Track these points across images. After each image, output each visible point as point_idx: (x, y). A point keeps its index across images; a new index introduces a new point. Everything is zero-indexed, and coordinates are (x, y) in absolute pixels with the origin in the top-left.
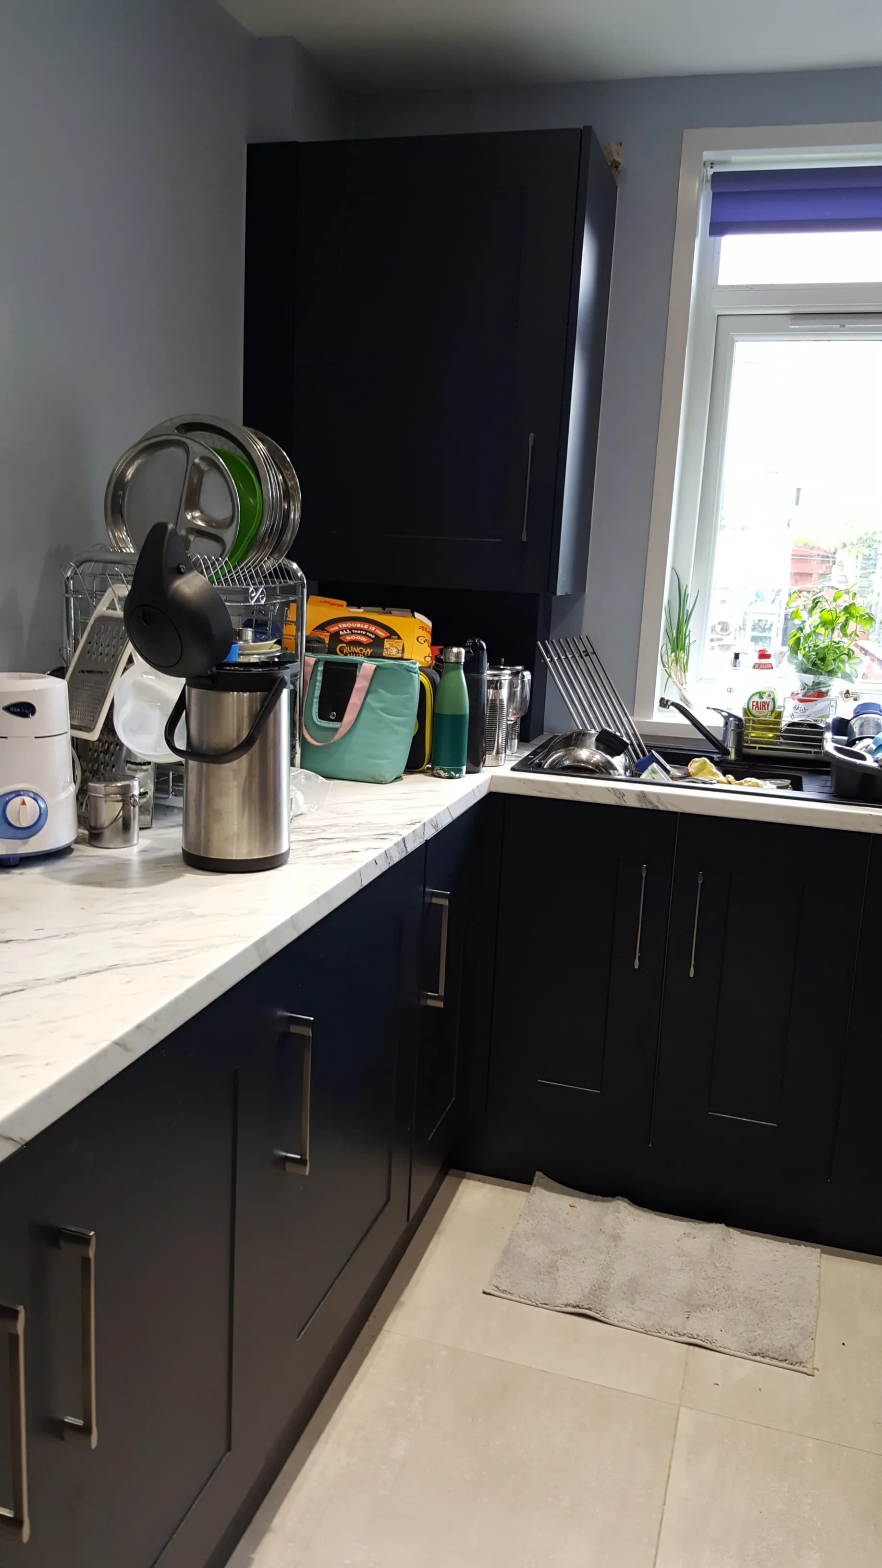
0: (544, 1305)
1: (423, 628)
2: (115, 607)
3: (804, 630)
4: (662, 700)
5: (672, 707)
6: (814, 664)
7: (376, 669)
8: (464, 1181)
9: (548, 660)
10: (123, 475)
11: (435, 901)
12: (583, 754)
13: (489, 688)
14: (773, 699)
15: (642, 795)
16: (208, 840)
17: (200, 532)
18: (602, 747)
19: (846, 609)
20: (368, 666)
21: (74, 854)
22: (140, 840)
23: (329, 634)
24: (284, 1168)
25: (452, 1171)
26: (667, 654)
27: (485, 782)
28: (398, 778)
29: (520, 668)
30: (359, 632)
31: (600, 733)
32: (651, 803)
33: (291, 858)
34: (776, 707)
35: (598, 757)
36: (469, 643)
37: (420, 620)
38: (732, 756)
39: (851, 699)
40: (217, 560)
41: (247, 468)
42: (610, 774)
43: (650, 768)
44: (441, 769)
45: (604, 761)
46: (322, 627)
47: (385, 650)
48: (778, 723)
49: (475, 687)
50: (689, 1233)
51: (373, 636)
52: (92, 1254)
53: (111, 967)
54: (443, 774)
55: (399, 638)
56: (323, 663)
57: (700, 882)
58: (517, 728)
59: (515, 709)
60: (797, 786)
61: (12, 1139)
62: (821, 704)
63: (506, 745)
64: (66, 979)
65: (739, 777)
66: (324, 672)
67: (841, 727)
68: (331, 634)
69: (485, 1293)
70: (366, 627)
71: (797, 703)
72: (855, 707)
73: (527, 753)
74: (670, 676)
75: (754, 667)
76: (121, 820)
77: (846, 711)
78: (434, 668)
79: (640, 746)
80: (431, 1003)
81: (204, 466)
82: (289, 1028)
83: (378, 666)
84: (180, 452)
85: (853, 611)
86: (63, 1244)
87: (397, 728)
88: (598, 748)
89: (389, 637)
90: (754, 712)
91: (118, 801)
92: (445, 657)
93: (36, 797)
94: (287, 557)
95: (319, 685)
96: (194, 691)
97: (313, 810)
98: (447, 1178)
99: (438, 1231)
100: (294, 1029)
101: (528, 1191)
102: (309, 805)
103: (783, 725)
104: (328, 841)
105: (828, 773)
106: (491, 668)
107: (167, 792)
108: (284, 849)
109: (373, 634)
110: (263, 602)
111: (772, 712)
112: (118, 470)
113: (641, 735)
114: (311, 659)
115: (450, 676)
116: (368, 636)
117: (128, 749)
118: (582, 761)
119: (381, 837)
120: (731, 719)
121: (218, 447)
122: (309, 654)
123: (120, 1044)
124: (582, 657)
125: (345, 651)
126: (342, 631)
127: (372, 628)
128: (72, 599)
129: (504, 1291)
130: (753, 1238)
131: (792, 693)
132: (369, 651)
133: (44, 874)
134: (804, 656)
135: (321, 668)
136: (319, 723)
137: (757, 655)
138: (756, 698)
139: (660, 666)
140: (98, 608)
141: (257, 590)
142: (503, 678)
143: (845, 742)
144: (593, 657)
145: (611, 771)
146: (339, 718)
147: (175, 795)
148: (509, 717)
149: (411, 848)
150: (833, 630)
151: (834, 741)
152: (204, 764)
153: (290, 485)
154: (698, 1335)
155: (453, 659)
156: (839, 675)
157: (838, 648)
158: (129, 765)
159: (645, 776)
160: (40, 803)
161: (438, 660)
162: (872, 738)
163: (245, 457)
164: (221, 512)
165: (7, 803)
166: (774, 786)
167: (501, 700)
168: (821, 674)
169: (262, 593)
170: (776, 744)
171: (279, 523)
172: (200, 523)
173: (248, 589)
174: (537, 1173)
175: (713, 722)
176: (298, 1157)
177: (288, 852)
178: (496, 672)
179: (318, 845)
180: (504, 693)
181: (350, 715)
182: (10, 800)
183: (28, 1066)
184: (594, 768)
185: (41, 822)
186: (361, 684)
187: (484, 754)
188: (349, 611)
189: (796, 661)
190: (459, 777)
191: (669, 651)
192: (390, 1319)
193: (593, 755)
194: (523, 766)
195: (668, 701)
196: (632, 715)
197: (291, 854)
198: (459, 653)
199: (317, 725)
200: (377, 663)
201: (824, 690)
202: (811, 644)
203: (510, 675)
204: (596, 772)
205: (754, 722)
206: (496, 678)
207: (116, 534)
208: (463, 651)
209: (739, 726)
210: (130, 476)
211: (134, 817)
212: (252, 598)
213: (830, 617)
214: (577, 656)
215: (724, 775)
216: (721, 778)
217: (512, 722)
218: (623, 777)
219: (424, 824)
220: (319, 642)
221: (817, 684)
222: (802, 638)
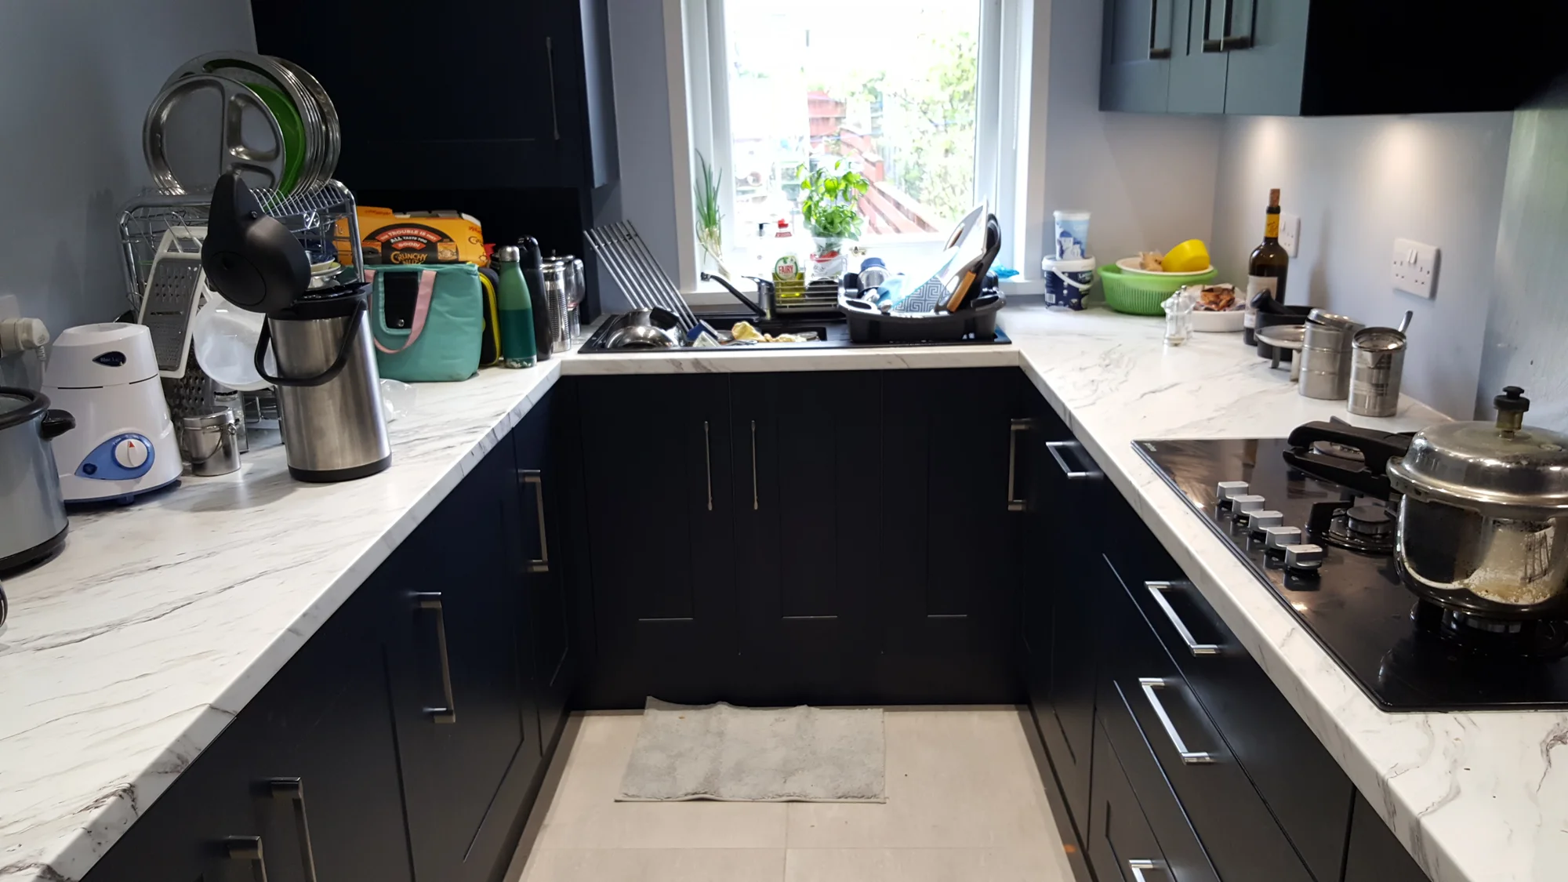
0: (668, 799)
1: (473, 228)
2: (175, 247)
3: (813, 199)
4: (702, 274)
5: (711, 280)
6: (825, 228)
7: (436, 275)
8: (585, 718)
9: (596, 247)
10: (158, 116)
11: (528, 480)
12: (640, 331)
13: (546, 280)
14: (795, 263)
15: (696, 362)
16: (313, 455)
17: (245, 166)
18: (656, 323)
19: (845, 177)
20: (428, 273)
21: (183, 486)
22: (242, 464)
23: (380, 243)
24: (433, 721)
25: (573, 713)
26: (702, 229)
27: (557, 366)
28: (474, 375)
29: (571, 257)
30: (410, 238)
31: (654, 310)
32: (705, 368)
33: (393, 461)
34: (799, 269)
35: (653, 332)
36: (521, 241)
37: (470, 222)
38: (768, 317)
39: (860, 254)
40: (269, 191)
41: (281, 97)
42: (666, 346)
43: (700, 336)
44: (514, 361)
45: (659, 335)
46: (372, 237)
47: (439, 254)
48: (802, 284)
49: (533, 281)
50: (779, 718)
51: (425, 241)
52: (301, 795)
53: (261, 574)
54: (515, 364)
55: (451, 240)
56: (383, 274)
57: (753, 429)
58: (577, 312)
59: (573, 296)
60: (823, 337)
61: (227, 712)
62: (834, 262)
63: (570, 331)
64: (225, 589)
65: (774, 335)
66: (386, 282)
67: (852, 281)
68: (382, 243)
69: (616, 801)
70: (416, 232)
71: (816, 263)
72: (862, 261)
73: (589, 335)
74: (707, 249)
75: (776, 236)
76: (222, 449)
77: (854, 268)
78: (491, 267)
79: (689, 316)
80: (536, 569)
81: (240, 103)
82: (420, 605)
83: (438, 273)
84: (214, 91)
85: (851, 179)
86: (276, 794)
87: (467, 329)
88: (653, 324)
89: (441, 241)
90: (781, 275)
91: (217, 431)
92: (500, 255)
93: (140, 438)
94: (332, 178)
95: (382, 296)
96: (278, 324)
97: (404, 416)
98: (570, 719)
99: (569, 761)
100: (425, 605)
101: (642, 714)
102: (399, 411)
103: (807, 284)
104: (424, 441)
105: (844, 322)
106: (545, 262)
107: (257, 416)
108: (386, 454)
109: (425, 239)
110: (318, 225)
111: (796, 273)
112: (153, 113)
113: (689, 306)
114: (370, 272)
115: (508, 275)
116: (419, 241)
117: (214, 381)
118: (640, 338)
119: (472, 431)
120: (763, 284)
121: (249, 81)
122: (367, 266)
123: (292, 630)
124: (626, 241)
125: (399, 258)
126: (393, 238)
127: (423, 233)
128: (130, 244)
129: (633, 796)
130: (831, 711)
131: (811, 255)
132: (424, 256)
133: (163, 506)
134: (817, 221)
135: (381, 279)
136: (388, 332)
137: (777, 225)
138: (782, 263)
139: (696, 243)
140: (159, 250)
141: (310, 215)
142: (557, 270)
143: (856, 295)
144: (636, 239)
145: (667, 344)
146: (408, 325)
147: (265, 418)
148: (568, 306)
149: (500, 437)
150: (836, 197)
151: (847, 295)
152: (298, 388)
153: (326, 110)
154: (794, 793)
155: (508, 258)
156: (847, 235)
157: (843, 212)
158: (217, 396)
159: (696, 344)
160: (146, 443)
161: (494, 259)
162: (876, 288)
163: (278, 89)
164: (266, 145)
165: (115, 447)
166: (804, 339)
167: (559, 291)
168: (832, 236)
169: (316, 217)
170: (802, 301)
171: (322, 147)
172: (245, 158)
173: (303, 216)
174: (649, 698)
175: (747, 288)
176: (444, 709)
177: (389, 457)
178: (550, 265)
179: (415, 445)
180: (561, 284)
181: (418, 322)
182: (117, 444)
183: (223, 657)
184: (652, 343)
185: (150, 460)
186: (424, 291)
187: (551, 342)
188: (396, 218)
189: (810, 226)
190: (532, 366)
191: (703, 226)
192: (538, 839)
193: (649, 331)
194: (588, 348)
195: (707, 275)
196: (678, 288)
197: (393, 457)
198: (513, 251)
199: (386, 334)
200: (437, 270)
201: (836, 249)
202: (820, 210)
203: (564, 266)
204: (654, 346)
205: (782, 284)
206: (551, 271)
207: (161, 178)
208: (517, 249)
209: (770, 289)
210: (165, 117)
211: (234, 444)
212: (307, 223)
213: (833, 185)
214: (621, 240)
215: (763, 334)
216: (761, 337)
217: (572, 309)
218: (679, 348)
219: (509, 414)
220: (372, 253)
221: (829, 245)
222: (813, 206)
